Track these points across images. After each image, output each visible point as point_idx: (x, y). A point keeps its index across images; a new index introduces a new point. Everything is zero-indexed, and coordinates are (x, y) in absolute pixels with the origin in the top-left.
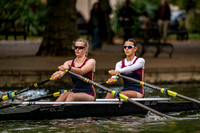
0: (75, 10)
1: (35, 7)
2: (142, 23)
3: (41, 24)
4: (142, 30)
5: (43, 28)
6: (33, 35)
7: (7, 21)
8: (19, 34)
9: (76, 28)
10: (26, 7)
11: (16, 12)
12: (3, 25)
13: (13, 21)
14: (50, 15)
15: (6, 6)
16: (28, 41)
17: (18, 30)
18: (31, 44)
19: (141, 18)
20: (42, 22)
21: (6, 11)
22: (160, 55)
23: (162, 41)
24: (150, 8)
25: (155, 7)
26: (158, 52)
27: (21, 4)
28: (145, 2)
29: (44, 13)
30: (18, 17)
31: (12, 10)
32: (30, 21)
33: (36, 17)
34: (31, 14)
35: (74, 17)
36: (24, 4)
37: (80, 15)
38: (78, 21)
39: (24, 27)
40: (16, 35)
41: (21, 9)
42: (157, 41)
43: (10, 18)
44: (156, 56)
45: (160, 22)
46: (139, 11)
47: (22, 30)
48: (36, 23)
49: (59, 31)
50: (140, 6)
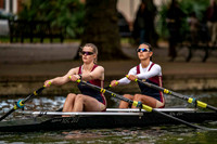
0: (116, 10)
1: (72, 8)
2: (190, 24)
3: (79, 26)
4: (189, 32)
5: (81, 30)
6: (71, 38)
7: (42, 22)
8: (56, 36)
9: (117, 31)
10: (63, 7)
11: (52, 13)
12: (38, 27)
13: (49, 22)
14: (89, 16)
15: (42, 6)
16: (66, 44)
17: (54, 32)
18: (69, 48)
19: (189, 20)
20: (80, 23)
21: (41, 11)
22: (209, 60)
23: (211, 45)
24: (197, 8)
25: (203, 8)
26: (207, 57)
27: (57, 4)
28: (192, 3)
29: (82, 14)
30: (54, 18)
31: (48, 11)
32: (67, 23)
33: (74, 18)
34: (68, 15)
35: (115, 18)
36: (61, 4)
37: (121, 16)
38: (120, 23)
39: (60, 29)
40: (52, 37)
41: (58, 10)
42: (205, 45)
43: (46, 19)
44: (204, 60)
45: (209, 24)
46: (186, 12)
47: (58, 32)
48: (74, 25)
49: (99, 33)
50: (187, 6)
